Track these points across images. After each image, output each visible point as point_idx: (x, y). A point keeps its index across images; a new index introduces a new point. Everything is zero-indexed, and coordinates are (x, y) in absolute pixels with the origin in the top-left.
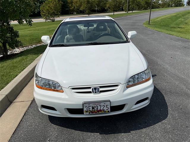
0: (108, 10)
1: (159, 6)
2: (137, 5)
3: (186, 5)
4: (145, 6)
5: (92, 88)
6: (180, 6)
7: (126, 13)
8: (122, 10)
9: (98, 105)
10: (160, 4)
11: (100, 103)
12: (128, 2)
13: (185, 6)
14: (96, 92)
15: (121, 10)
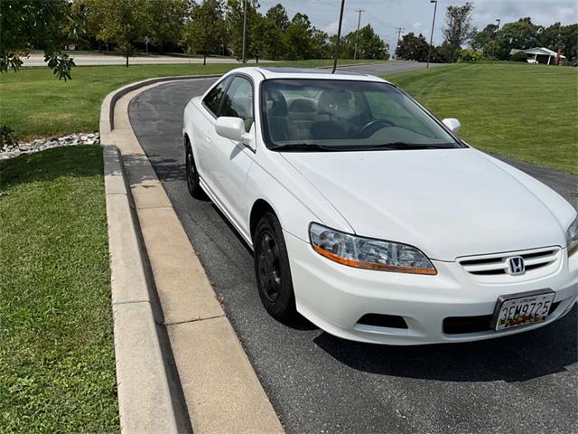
0: (186, 48)
1: (324, 51)
2: (272, 44)
3: (393, 58)
4: (290, 48)
5: (508, 260)
6: (378, 59)
7: (238, 62)
8: (226, 54)
9: (529, 304)
10: (327, 48)
11: (534, 297)
12: (247, 33)
13: (391, 59)
14: (518, 270)
15: (221, 54)
